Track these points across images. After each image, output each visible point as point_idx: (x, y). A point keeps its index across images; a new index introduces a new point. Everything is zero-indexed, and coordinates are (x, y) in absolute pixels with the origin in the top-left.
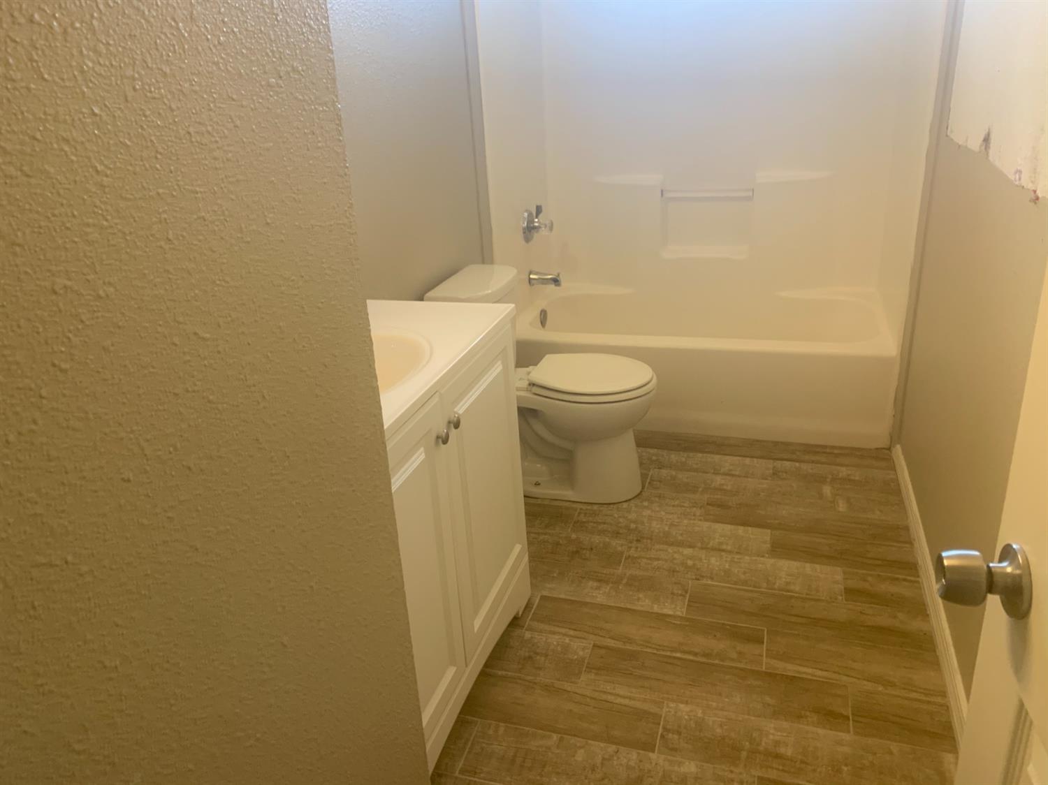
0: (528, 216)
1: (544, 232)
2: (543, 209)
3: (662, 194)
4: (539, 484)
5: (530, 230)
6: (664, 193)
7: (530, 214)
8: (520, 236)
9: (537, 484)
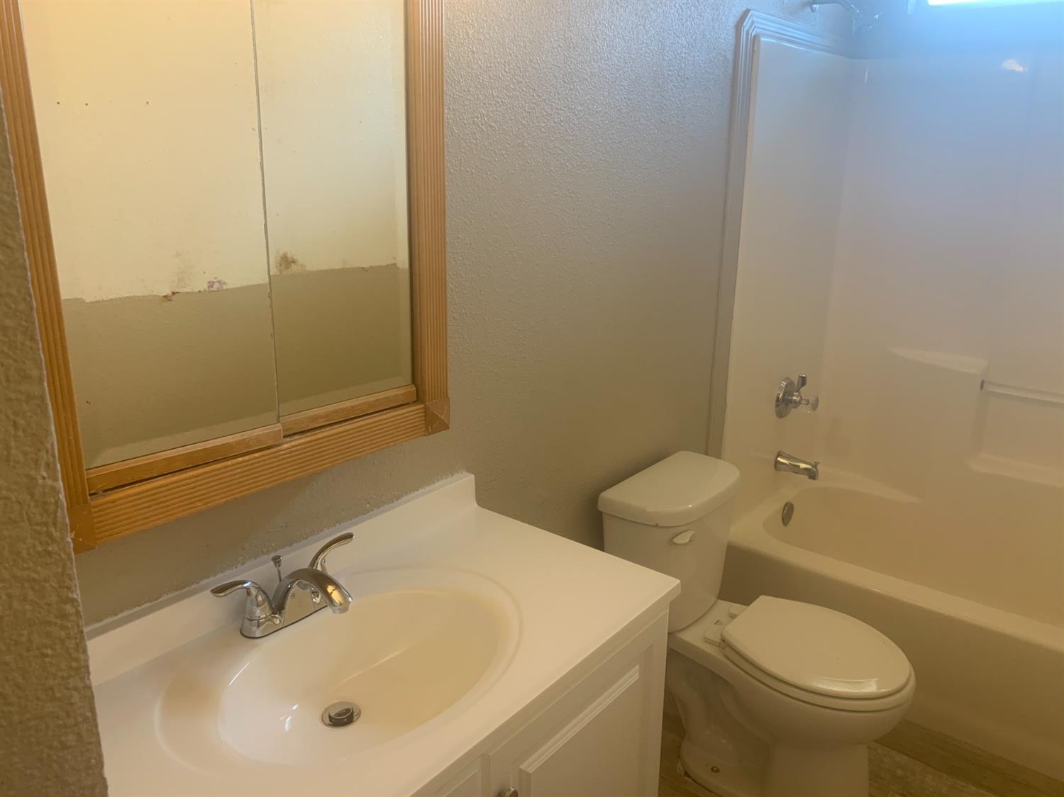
0: (786, 386)
1: (804, 409)
2: (808, 381)
3: (982, 387)
4: (718, 771)
5: (784, 404)
6: (985, 385)
7: (790, 384)
8: (771, 408)
9: (715, 770)
